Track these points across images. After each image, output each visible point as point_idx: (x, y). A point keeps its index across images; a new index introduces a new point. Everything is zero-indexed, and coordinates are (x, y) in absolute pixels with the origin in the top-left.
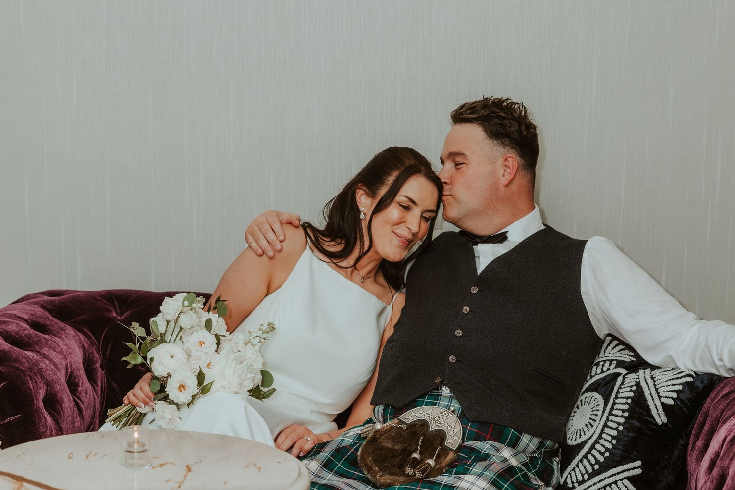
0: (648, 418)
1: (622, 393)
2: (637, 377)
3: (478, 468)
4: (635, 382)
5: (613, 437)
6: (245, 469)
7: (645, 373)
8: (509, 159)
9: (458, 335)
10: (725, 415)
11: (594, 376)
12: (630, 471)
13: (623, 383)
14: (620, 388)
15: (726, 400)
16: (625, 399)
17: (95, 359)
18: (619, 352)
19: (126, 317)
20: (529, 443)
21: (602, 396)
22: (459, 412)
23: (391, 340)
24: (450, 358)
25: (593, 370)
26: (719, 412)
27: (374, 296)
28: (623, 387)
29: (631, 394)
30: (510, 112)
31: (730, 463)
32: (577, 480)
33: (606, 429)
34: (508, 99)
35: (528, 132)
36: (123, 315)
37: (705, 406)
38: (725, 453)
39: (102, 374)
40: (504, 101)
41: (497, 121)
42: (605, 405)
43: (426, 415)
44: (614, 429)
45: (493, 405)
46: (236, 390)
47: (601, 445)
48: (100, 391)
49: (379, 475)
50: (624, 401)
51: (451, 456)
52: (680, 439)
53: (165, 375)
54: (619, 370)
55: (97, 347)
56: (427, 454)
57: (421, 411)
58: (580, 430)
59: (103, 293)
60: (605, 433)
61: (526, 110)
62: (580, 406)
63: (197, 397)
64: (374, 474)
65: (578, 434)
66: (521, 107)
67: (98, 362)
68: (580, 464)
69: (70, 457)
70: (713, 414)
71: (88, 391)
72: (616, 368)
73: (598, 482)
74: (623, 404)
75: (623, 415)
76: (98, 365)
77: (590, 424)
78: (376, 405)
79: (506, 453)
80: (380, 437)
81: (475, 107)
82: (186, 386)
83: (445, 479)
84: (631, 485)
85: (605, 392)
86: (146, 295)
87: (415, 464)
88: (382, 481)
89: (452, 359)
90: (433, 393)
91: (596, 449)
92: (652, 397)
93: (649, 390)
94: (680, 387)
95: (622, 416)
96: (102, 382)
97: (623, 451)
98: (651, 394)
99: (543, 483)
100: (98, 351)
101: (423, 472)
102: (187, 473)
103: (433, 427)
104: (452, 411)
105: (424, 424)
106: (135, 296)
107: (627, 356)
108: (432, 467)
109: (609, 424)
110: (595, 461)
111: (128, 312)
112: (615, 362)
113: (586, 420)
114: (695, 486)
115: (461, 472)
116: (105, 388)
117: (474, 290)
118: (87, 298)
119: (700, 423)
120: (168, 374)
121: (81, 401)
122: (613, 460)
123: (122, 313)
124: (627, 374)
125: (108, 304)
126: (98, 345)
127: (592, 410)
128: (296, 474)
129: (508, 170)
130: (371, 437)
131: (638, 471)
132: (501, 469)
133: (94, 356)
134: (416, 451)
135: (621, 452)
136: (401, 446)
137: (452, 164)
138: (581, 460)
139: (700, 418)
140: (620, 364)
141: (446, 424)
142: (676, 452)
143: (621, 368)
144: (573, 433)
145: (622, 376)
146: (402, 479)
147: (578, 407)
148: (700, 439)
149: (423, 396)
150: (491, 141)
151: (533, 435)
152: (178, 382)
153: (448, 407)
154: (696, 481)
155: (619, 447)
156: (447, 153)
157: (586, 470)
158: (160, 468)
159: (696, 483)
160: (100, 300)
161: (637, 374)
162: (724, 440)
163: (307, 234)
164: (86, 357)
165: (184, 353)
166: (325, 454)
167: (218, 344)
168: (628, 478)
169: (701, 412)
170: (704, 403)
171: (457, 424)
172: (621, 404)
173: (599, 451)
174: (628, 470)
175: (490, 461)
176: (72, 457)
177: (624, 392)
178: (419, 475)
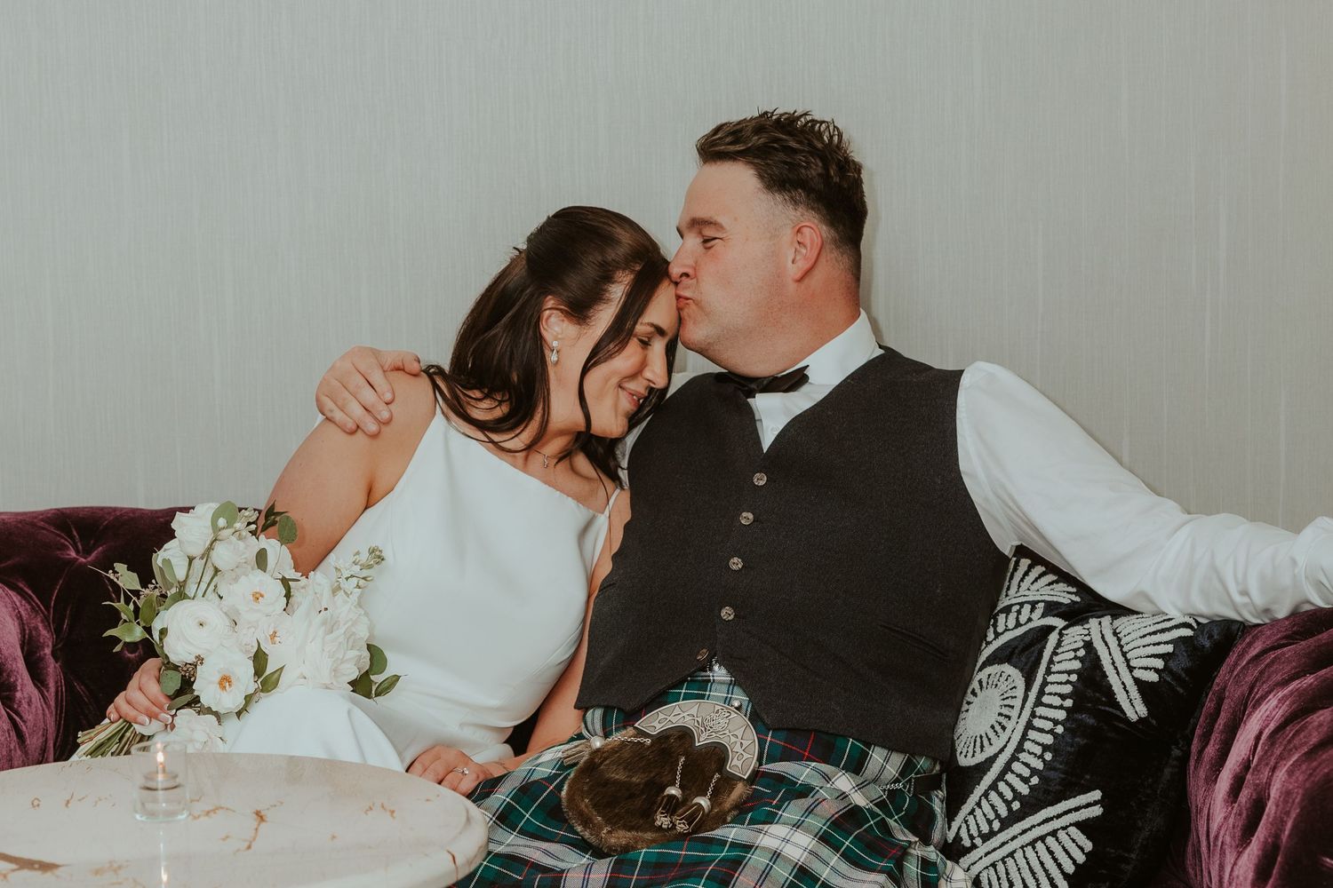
0: (1111, 710)
1: (1058, 663)
2: (1087, 632)
3: (793, 811)
4: (1083, 641)
5: (1045, 748)
6: (366, 813)
7: (1100, 623)
8: (806, 231)
9: (734, 567)
10: (1257, 693)
11: (1002, 633)
12: (1081, 811)
13: (1059, 644)
14: (1055, 653)
15: (1256, 666)
16: (1066, 675)
17: (42, 640)
18: (1048, 587)
19: (97, 558)
20: (884, 763)
21: (1021, 670)
22: (749, 709)
23: (607, 585)
24: (723, 613)
25: (1000, 621)
26: (1245, 688)
27: (570, 499)
28: (1059, 651)
29: (1077, 665)
30: (806, 139)
31: (1272, 775)
32: (980, 832)
33: (1030, 732)
34: (806, 114)
35: (843, 176)
36: (90, 555)
37: (1217, 680)
38: (1260, 760)
39: (55, 667)
40: (799, 118)
41: (782, 156)
42: (1028, 687)
43: (688, 718)
44: (1047, 732)
45: (811, 696)
46: (328, 682)
47: (1023, 763)
48: (53, 699)
49: (605, 831)
50: (1064, 678)
51: (739, 790)
52: (1173, 747)
53: (191, 659)
54: (1051, 621)
55: (45, 616)
56: (693, 789)
57: (677, 711)
58: (981, 737)
59: (49, 515)
60: (1029, 740)
61: (840, 135)
62: (978, 691)
63: (255, 698)
64: (596, 830)
65: (978, 744)
66: (831, 128)
67: (48, 646)
68: (984, 802)
69: (35, 804)
70: (1235, 693)
71: (33, 700)
72: (1043, 616)
73: (1021, 834)
74: (1061, 683)
75: (1062, 705)
76: (48, 651)
77: (1000, 724)
78: (587, 710)
79: (844, 782)
80: (601, 763)
81: (741, 131)
82: (233, 679)
83: (732, 833)
84: (1084, 837)
85: (1026, 664)
86: (131, 515)
87: (672, 806)
88: (613, 840)
89: (727, 613)
90: (697, 676)
91: (1013, 772)
92: (1116, 668)
93: (1110, 654)
94: (1170, 648)
95: (1061, 707)
96: (56, 682)
97: (1065, 773)
98: (1113, 663)
99: (917, 839)
100: (46, 624)
101: (690, 820)
102: (259, 825)
103: (701, 740)
104: (736, 708)
105: (684, 734)
106: (112, 518)
107: (1062, 594)
108: (706, 810)
109: (1037, 723)
110: (1012, 794)
111: (101, 548)
112: (1041, 605)
113: (993, 718)
114: (1205, 829)
115: (763, 819)
116: (62, 696)
117: (760, 480)
118: (20, 525)
119: (1211, 714)
120: (198, 657)
121: (21, 718)
122: (1047, 792)
123: (87, 552)
124: (1065, 628)
125: (59, 535)
126: (46, 613)
127: (1002, 697)
128: (464, 819)
129: (804, 251)
130: (585, 762)
131: (1097, 811)
132: (836, 813)
133: (40, 635)
134: (673, 784)
135: (1063, 776)
136: (643, 776)
137: (699, 240)
138: (986, 795)
139: (1209, 704)
140: (1052, 608)
141: (727, 732)
142: (1167, 771)
143: (1054, 616)
144: (968, 743)
145: (1057, 631)
146: (649, 836)
147: (974, 693)
148: (1212, 742)
149: (679, 685)
150: (770, 196)
151: (892, 748)
152: (219, 672)
153: (728, 701)
154: (1208, 820)
155: (1058, 766)
156: (688, 219)
157: (996, 811)
158: (206, 818)
159: (1208, 824)
160: (44, 529)
161: (1086, 626)
162: (1258, 738)
163: (436, 387)
164: (24, 637)
165: (223, 615)
166: (501, 796)
167: (288, 596)
168: (1078, 825)
169: (1211, 693)
170: (1217, 675)
171: (748, 730)
172: (1058, 683)
173: (1019, 776)
174: (1077, 809)
175: (816, 797)
176: (38, 805)
177: (1063, 660)
178: (682, 827)
